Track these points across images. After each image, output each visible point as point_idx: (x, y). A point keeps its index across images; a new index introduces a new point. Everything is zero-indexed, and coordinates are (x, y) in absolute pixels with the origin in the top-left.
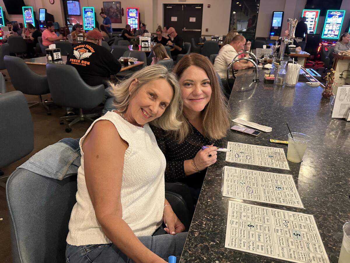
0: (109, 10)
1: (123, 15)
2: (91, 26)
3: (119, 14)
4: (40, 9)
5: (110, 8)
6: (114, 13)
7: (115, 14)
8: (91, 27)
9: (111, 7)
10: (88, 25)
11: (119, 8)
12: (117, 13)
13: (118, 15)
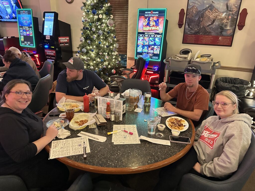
0: (201, 15)
1: (241, 27)
2: (152, 51)
3: (229, 24)
4: (45, 13)
5: (206, 9)
6: (214, 21)
7: (216, 23)
8: (151, 55)
9: (211, 7)
10: (145, 50)
11: (235, 10)
12: (225, 21)
13: (226, 26)
